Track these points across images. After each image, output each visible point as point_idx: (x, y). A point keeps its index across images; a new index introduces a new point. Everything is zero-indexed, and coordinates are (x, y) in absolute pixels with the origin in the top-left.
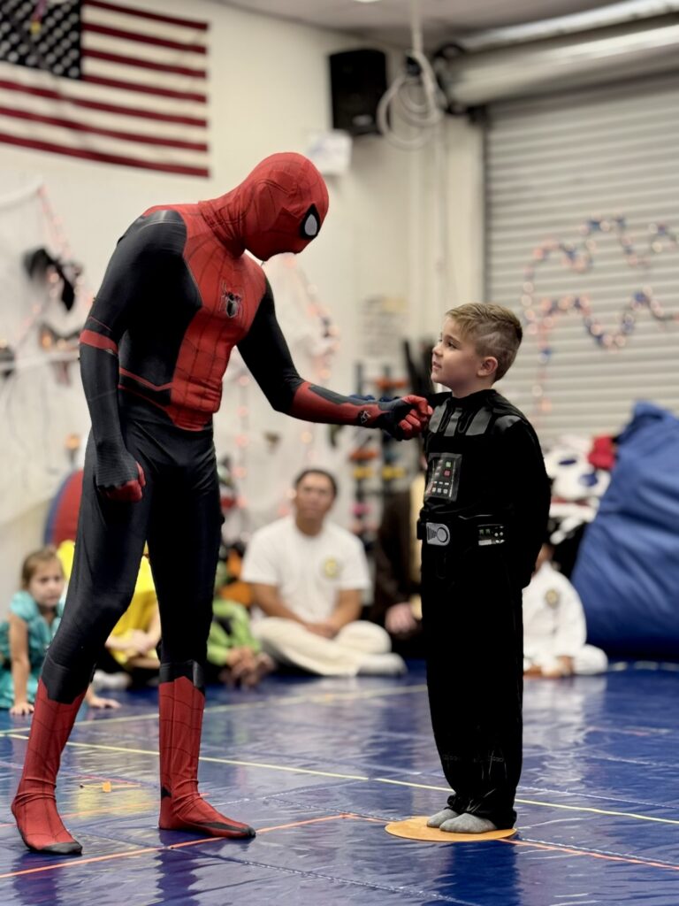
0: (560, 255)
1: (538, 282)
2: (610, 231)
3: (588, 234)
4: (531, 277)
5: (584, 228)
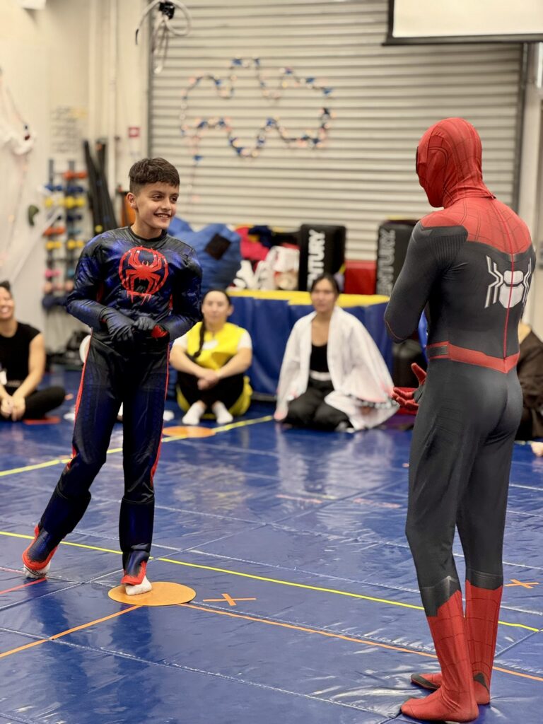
2: (248, 68)
3: (232, 68)
4: (185, 98)
5: (228, 63)
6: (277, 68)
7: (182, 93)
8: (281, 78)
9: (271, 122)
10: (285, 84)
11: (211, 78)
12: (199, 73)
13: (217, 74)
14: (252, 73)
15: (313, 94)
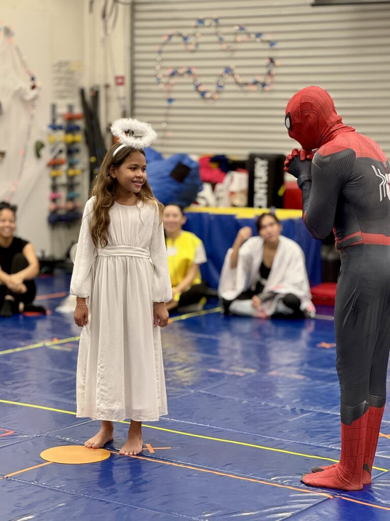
0: (180, 40)
1: (165, 56)
2: (209, 26)
3: (196, 27)
4: (160, 52)
5: (193, 23)
6: (232, 25)
7: (156, 48)
8: (236, 34)
9: (228, 70)
10: (240, 38)
11: (180, 35)
12: (170, 32)
13: (185, 32)
14: (212, 30)
15: (261, 46)
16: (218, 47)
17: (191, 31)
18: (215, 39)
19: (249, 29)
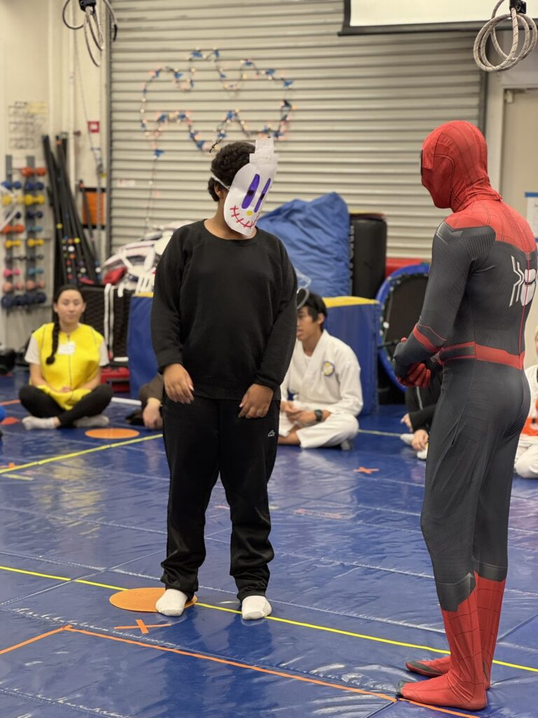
0: (171, 76)
1: (150, 96)
2: (207, 60)
3: (190, 60)
4: (145, 91)
5: (188, 56)
6: (237, 59)
7: (141, 86)
8: (241, 70)
9: (231, 115)
10: (247, 75)
11: (172, 70)
12: (158, 66)
13: (176, 66)
14: (212, 65)
15: (273, 85)
16: (220, 86)
17: (185, 65)
18: (216, 75)
19: (259, 64)
